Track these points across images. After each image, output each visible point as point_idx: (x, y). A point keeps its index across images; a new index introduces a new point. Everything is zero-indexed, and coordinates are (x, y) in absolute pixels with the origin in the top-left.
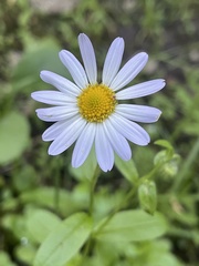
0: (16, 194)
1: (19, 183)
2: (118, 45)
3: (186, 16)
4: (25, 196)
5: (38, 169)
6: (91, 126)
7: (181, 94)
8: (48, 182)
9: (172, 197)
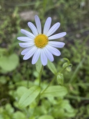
0: (14, 83)
1: (15, 79)
2: (49, 20)
3: (75, 22)
4: (17, 84)
5: (22, 74)
6: (39, 49)
7: (73, 48)
8: (26, 79)
9: (70, 85)
